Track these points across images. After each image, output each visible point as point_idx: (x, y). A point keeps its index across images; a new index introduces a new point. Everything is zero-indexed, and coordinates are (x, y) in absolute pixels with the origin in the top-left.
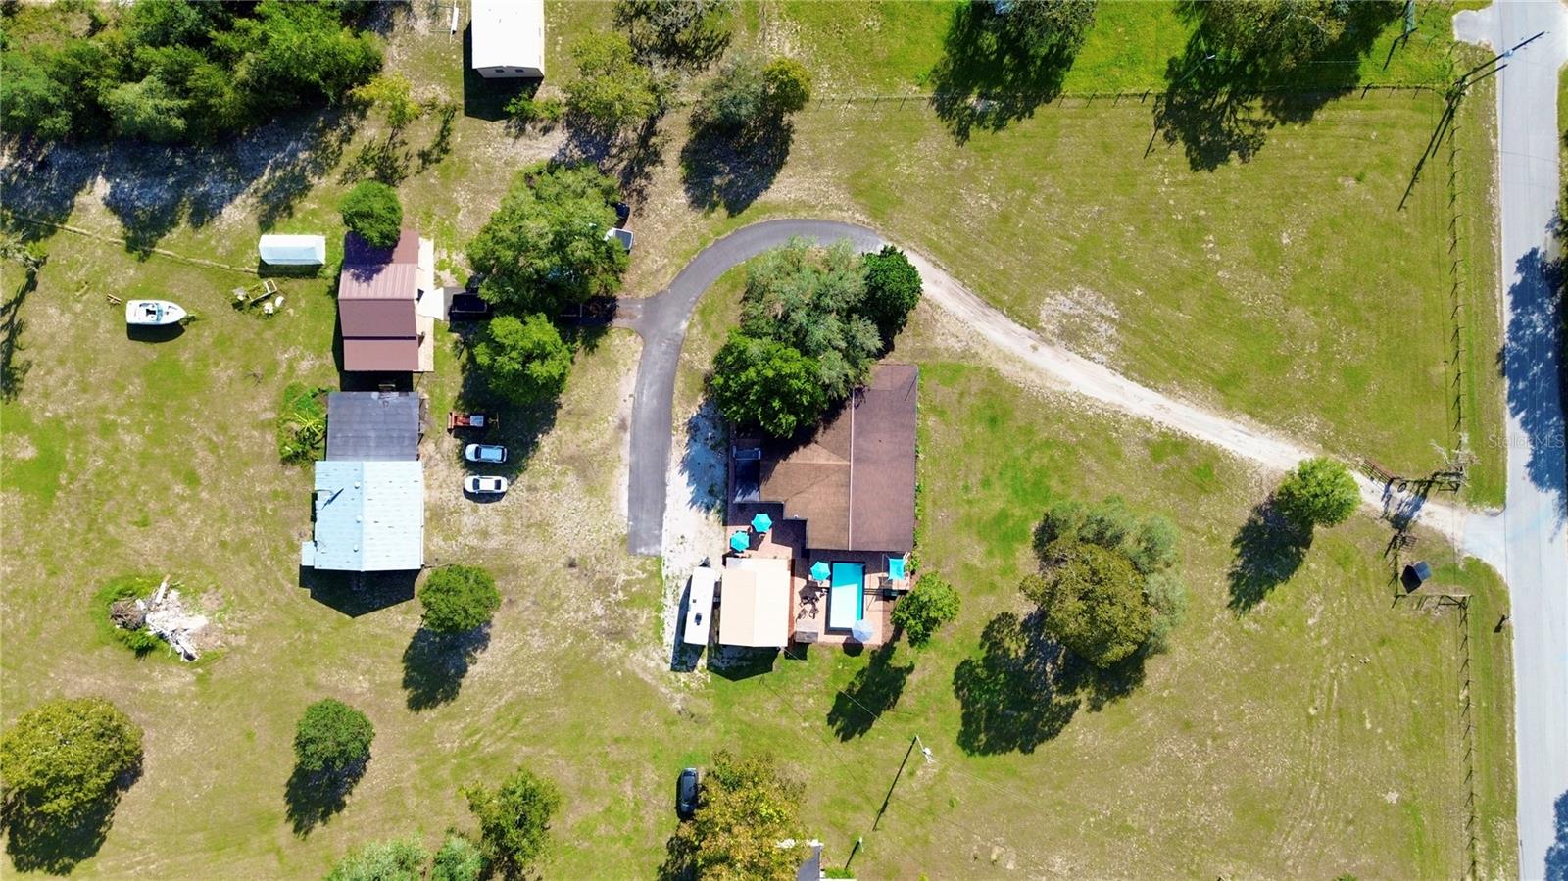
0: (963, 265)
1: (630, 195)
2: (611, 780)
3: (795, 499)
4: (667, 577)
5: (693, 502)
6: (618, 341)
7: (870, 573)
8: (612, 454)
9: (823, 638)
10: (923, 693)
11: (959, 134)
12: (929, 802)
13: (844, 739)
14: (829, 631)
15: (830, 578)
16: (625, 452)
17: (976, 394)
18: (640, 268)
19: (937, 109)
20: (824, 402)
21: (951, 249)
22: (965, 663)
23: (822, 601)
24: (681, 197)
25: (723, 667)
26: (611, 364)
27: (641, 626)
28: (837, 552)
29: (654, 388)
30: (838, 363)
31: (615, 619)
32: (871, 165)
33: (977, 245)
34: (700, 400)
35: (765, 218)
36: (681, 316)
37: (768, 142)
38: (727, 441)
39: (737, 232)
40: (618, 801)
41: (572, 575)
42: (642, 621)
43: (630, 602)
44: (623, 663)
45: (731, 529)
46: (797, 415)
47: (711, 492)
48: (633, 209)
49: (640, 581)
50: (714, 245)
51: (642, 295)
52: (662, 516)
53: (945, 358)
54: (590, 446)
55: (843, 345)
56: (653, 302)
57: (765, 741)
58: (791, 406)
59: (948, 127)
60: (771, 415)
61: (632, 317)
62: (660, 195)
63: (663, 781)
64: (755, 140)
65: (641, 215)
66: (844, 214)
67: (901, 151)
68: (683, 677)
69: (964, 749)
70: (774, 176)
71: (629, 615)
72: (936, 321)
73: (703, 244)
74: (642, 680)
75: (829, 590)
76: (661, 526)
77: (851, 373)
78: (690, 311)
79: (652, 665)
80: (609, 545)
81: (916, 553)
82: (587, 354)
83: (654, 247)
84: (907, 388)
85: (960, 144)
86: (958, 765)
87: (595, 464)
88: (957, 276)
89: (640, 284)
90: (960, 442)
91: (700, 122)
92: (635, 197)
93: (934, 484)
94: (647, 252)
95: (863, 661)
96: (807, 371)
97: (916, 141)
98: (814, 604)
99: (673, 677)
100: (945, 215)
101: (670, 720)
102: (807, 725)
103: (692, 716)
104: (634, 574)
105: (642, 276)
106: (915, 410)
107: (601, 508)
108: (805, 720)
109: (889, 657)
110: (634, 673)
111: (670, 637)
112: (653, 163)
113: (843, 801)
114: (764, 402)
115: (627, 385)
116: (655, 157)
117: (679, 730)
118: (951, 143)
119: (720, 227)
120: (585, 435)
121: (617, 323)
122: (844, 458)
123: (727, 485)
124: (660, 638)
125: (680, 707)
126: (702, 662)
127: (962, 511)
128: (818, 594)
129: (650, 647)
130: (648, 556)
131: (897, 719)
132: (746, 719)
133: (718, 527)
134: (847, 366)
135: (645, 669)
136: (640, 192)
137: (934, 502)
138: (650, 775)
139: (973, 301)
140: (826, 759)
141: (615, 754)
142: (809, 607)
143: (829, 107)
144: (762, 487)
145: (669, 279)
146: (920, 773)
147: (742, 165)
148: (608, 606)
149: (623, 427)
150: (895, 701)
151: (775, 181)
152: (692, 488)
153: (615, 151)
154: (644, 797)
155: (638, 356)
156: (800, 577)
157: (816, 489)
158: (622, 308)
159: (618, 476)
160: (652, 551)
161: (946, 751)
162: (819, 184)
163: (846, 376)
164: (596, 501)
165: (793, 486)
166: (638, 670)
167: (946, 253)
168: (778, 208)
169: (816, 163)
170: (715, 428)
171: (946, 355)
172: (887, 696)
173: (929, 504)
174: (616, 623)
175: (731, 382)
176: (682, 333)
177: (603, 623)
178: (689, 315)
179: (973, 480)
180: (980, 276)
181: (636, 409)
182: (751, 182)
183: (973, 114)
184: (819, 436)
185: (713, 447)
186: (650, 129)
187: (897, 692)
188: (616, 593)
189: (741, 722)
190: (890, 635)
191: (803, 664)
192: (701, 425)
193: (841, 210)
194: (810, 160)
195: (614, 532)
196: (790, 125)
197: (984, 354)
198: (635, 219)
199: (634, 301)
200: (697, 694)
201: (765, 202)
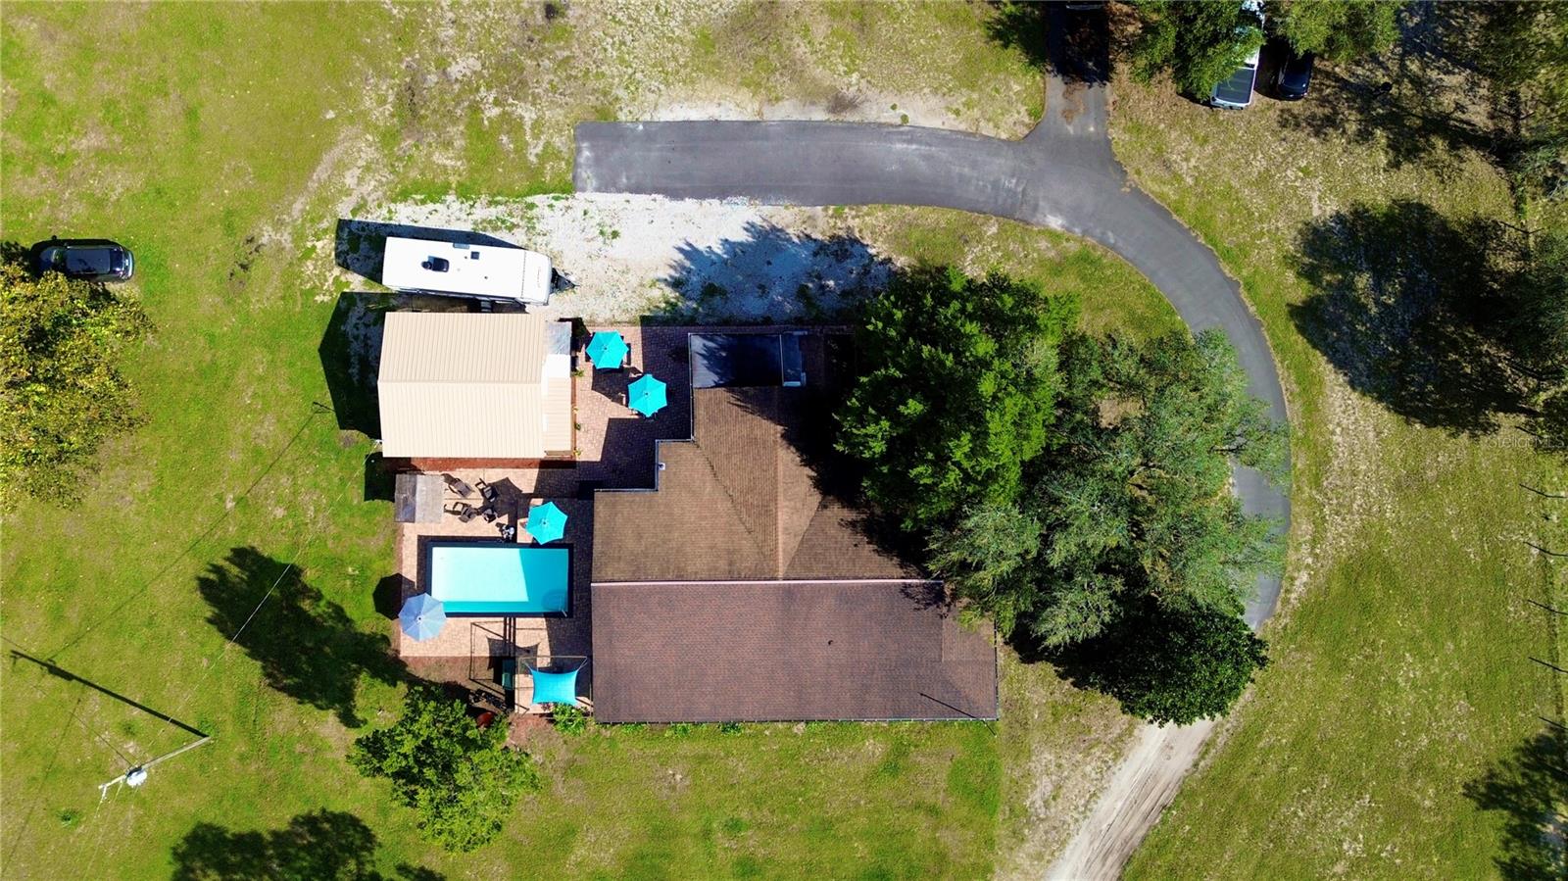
0: (1208, 806)
1: (1323, 101)
2: (110, 105)
3: (700, 463)
4: (531, 206)
5: (692, 253)
6: (1016, 88)
7: (549, 628)
8: (782, 83)
9: (411, 533)
10: (299, 748)
11: (1491, 787)
12: (70, 766)
13: (205, 585)
14: (426, 545)
15: (535, 545)
16: (787, 111)
17: (936, 840)
18: (1171, 127)
19: (1541, 739)
20: (916, 520)
21: (1241, 777)
22: (367, 836)
23: (490, 529)
24: (1323, 207)
25: (348, 328)
26: (969, 75)
27: (429, 155)
28: (589, 555)
29: (922, 166)
30: (1011, 549)
31: (443, 103)
32: (1411, 602)
33: (1253, 833)
34: (901, 261)
35: (1287, 382)
36: (1074, 214)
37: (1449, 382)
38: (818, 320)
39: (1259, 324)
40: (67, 122)
41: (531, 11)
42: (440, 158)
43: (478, 133)
44: (351, 120)
45: (634, 335)
46: (885, 458)
47: (710, 291)
48: (1296, 106)
49: (521, 149)
50: (1228, 280)
51: (1114, 134)
52: (658, 192)
53: (1007, 771)
54: (797, 40)
55: (1055, 559)
56: (1102, 157)
57: (195, 419)
58: (908, 443)
59: (1504, 763)
60: (884, 400)
61: (1068, 115)
62: (1326, 163)
63: (110, 211)
64: (1453, 356)
65: (1284, 124)
66: (1305, 549)
67: (1445, 663)
68: (326, 245)
69: (187, 839)
70: (1380, 399)
71: (452, 130)
72: (1087, 752)
73: (1226, 254)
74: (318, 161)
75: (511, 542)
76: (637, 189)
77: (986, 578)
78: (1085, 232)
79: (350, 180)
80: (592, 84)
81: (592, 726)
82: (989, 26)
83: (1217, 154)
84: (948, 698)
85: (1470, 790)
86: (150, 827)
87: (760, 51)
88: (1185, 792)
89: (1137, 129)
90: (834, 809)
91: (1484, 240)
92: (1320, 112)
93: (741, 757)
94: (1205, 141)
95: (365, 618)
96: (991, 476)
97: (1469, 696)
98: (479, 512)
99: (325, 224)
100: (1315, 763)
101: (237, 220)
102: (230, 505)
103: (244, 267)
104: (536, 137)
105: (1155, 133)
106: (900, 714)
107: (671, 66)
108: (239, 500)
109: (375, 674)
110: (332, 145)
111: (405, 214)
112: (1393, 146)
113: (70, 587)
114: (919, 378)
115: (926, 112)
116: (1406, 148)
117: (215, 240)
118: (1468, 770)
119: (1265, 290)
120: (821, 29)
121: (1055, 84)
122: (791, 565)
123: (726, 322)
124: (404, 196)
125: (264, 240)
126: (357, 283)
127: (687, 818)
128: (504, 520)
129: (385, 175)
130: (574, 165)
131: (245, 696)
132: (240, 378)
133: (637, 306)
134: (1006, 567)
135: (340, 167)
136: (1331, 121)
137: (703, 759)
138: (119, 183)
139: (1135, 828)
140: (158, 547)
141: (163, 111)
142: (476, 501)
143: (1530, 509)
144: (722, 393)
145: (1151, 187)
146: (131, 746)
147: (1398, 330)
148: (469, 86)
149: (840, 104)
150: (282, 689)
151: (1368, 401)
152: (718, 249)
153: (1414, 67)
154: (75, 173)
155: (987, 129)
156: (540, 481)
157: (723, 506)
158: (1087, 94)
159: (739, 98)
160: (585, 173)
161: (177, 802)
162: (1366, 494)
163: (980, 566)
164: (684, 54)
165: (728, 456)
166: (337, 152)
167: (1234, 768)
168: (1312, 408)
169: (1411, 485)
170: (844, 294)
171: (1016, 774)
172: (292, 671)
173: (699, 747)
174: (434, 104)
175: (956, 305)
176: (1039, 216)
177: (433, 78)
178: (1077, 230)
179: (752, 840)
180: (1188, 842)
181: (879, 130)
182: (1363, 351)
183: (1536, 816)
184: (837, 512)
185: (802, 293)
186: (1462, 137)
187: (301, 693)
188: (497, 103)
189: (233, 369)
190: (421, 674)
191: (356, 491)
192: (849, 264)
193: (1314, 542)
194: (1416, 474)
195: (621, 93)
196: (1489, 428)
197: (1021, 858)
198: (1274, 114)
199: (1103, 117)
200: (292, 273)
201: (1321, 382)
